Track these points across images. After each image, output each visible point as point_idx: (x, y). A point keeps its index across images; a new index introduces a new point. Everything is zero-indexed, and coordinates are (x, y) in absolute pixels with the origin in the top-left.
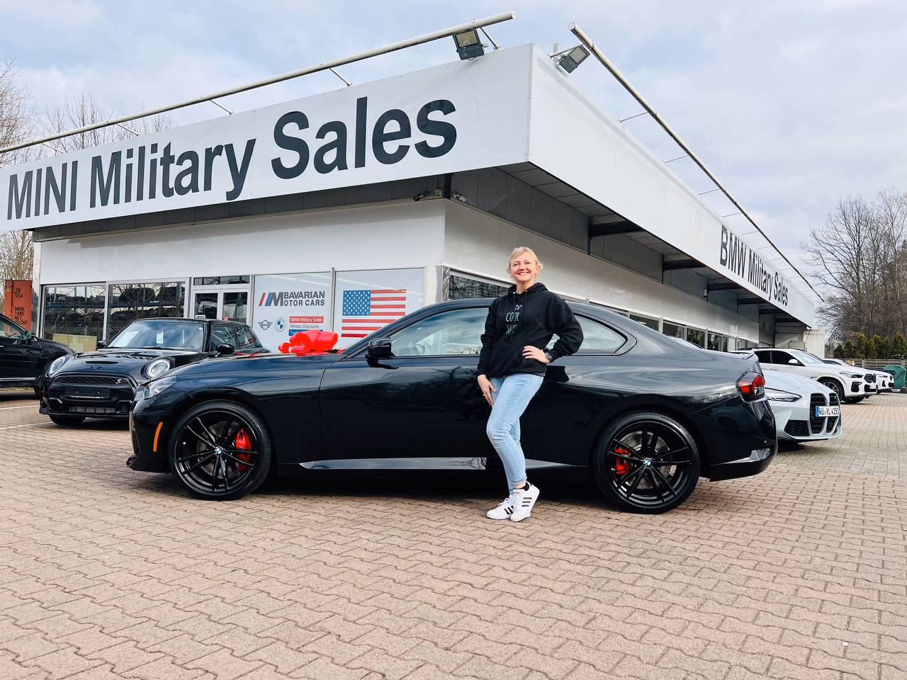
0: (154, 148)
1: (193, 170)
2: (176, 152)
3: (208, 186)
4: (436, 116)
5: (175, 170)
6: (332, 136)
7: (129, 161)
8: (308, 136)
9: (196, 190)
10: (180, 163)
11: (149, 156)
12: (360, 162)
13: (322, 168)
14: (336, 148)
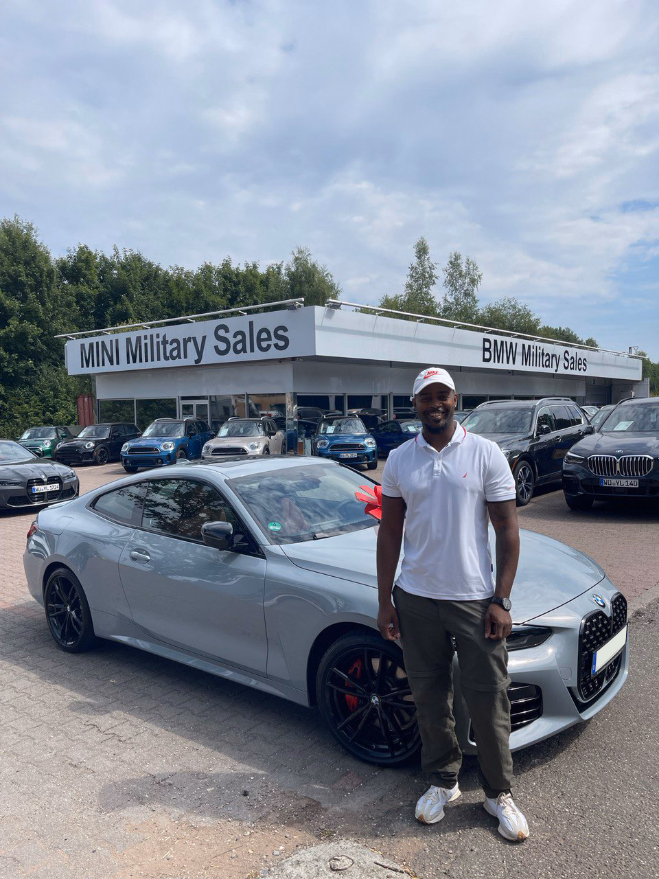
0: (158, 336)
1: (178, 348)
2: (169, 339)
3: (186, 357)
4: (281, 332)
5: (169, 347)
6: (239, 337)
7: (146, 341)
8: (229, 336)
9: (180, 358)
10: (171, 344)
11: (155, 340)
12: (252, 350)
13: (237, 352)
14: (241, 344)
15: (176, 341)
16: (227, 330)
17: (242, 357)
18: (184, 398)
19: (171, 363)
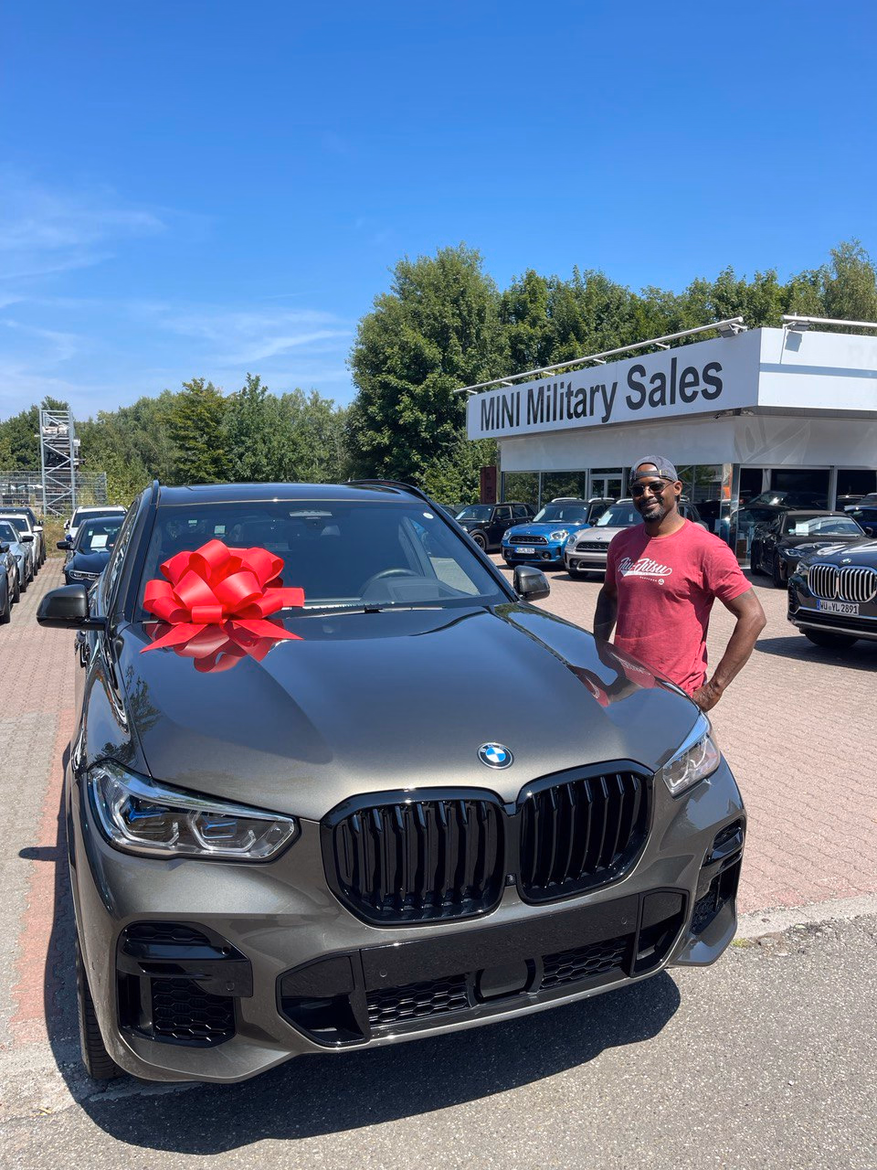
0: (562, 384)
1: (583, 402)
2: (574, 389)
3: (592, 413)
4: (712, 373)
5: (574, 401)
6: (658, 383)
7: (549, 393)
8: (645, 381)
9: (585, 415)
10: (576, 396)
11: (559, 391)
12: (673, 401)
13: (653, 404)
14: (660, 392)
15: (582, 391)
16: (643, 374)
17: (661, 411)
19: (574, 423)
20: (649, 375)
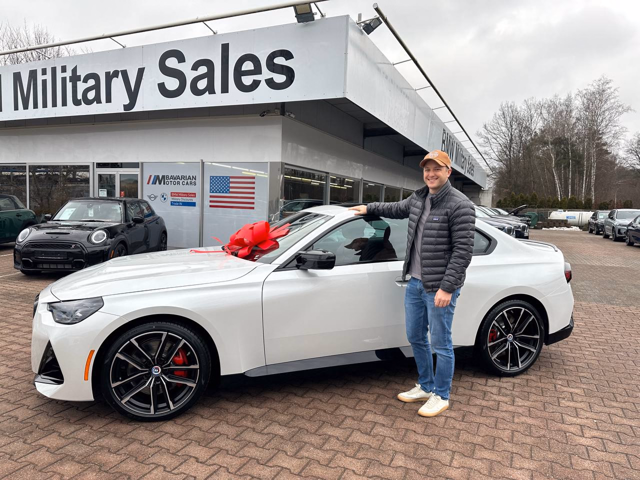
0: (64, 69)
1: (97, 87)
2: (82, 73)
3: (109, 100)
4: (280, 61)
5: (81, 87)
6: (203, 70)
7: (44, 77)
8: (186, 68)
9: (99, 102)
10: (85, 81)
11: (60, 75)
12: (225, 89)
13: (197, 92)
14: (207, 78)
15: (95, 76)
16: (181, 58)
17: (207, 101)
18: (101, 165)
19: (84, 110)
20: (190, 61)
